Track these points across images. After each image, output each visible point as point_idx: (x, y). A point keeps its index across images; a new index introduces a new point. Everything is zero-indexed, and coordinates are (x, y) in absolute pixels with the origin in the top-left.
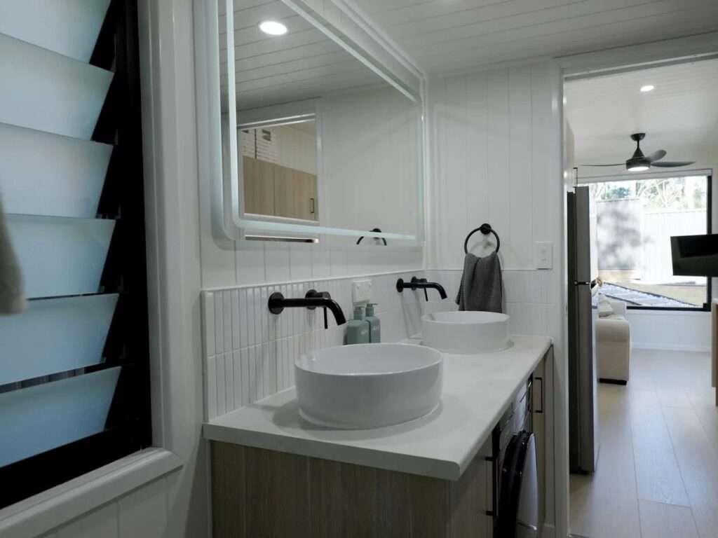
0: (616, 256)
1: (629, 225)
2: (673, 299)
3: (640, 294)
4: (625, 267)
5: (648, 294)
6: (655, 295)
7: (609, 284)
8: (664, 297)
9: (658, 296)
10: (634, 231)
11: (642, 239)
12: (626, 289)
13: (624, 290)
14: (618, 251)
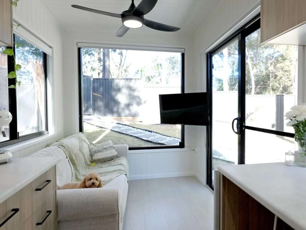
0: (130, 110)
1: (136, 94)
2: (158, 133)
3: (142, 131)
4: (134, 116)
5: (146, 130)
6: (149, 131)
7: (125, 125)
8: (154, 132)
9: (151, 132)
10: (139, 97)
11: (143, 101)
12: (134, 128)
13: (133, 129)
14: (131, 108)
